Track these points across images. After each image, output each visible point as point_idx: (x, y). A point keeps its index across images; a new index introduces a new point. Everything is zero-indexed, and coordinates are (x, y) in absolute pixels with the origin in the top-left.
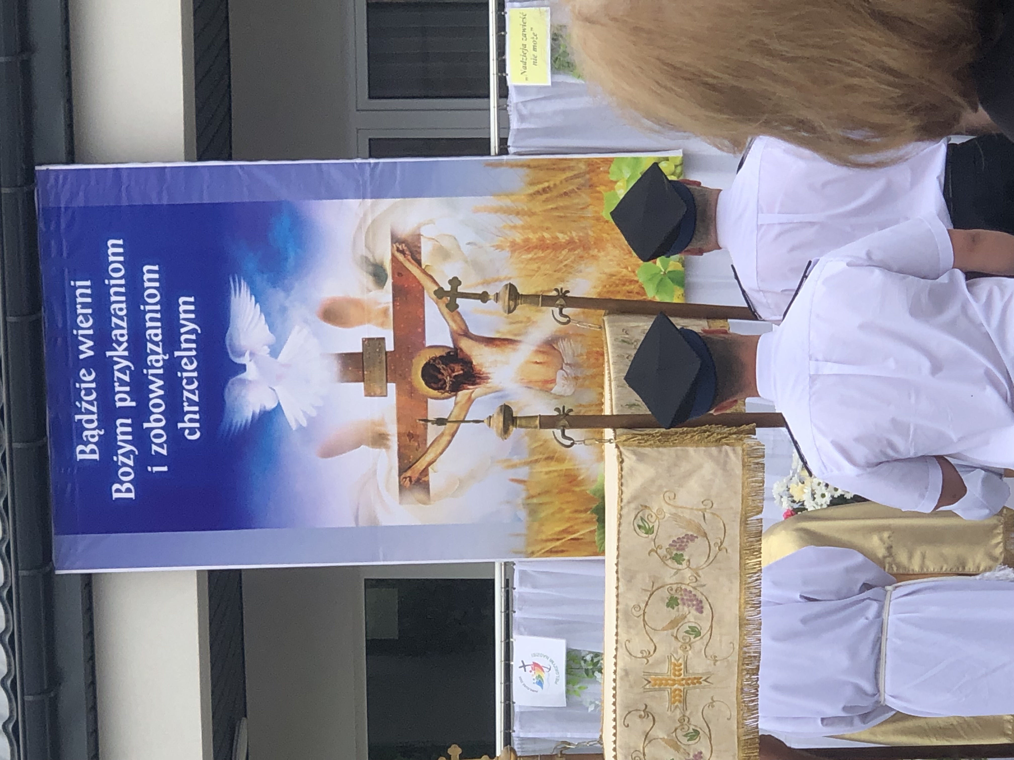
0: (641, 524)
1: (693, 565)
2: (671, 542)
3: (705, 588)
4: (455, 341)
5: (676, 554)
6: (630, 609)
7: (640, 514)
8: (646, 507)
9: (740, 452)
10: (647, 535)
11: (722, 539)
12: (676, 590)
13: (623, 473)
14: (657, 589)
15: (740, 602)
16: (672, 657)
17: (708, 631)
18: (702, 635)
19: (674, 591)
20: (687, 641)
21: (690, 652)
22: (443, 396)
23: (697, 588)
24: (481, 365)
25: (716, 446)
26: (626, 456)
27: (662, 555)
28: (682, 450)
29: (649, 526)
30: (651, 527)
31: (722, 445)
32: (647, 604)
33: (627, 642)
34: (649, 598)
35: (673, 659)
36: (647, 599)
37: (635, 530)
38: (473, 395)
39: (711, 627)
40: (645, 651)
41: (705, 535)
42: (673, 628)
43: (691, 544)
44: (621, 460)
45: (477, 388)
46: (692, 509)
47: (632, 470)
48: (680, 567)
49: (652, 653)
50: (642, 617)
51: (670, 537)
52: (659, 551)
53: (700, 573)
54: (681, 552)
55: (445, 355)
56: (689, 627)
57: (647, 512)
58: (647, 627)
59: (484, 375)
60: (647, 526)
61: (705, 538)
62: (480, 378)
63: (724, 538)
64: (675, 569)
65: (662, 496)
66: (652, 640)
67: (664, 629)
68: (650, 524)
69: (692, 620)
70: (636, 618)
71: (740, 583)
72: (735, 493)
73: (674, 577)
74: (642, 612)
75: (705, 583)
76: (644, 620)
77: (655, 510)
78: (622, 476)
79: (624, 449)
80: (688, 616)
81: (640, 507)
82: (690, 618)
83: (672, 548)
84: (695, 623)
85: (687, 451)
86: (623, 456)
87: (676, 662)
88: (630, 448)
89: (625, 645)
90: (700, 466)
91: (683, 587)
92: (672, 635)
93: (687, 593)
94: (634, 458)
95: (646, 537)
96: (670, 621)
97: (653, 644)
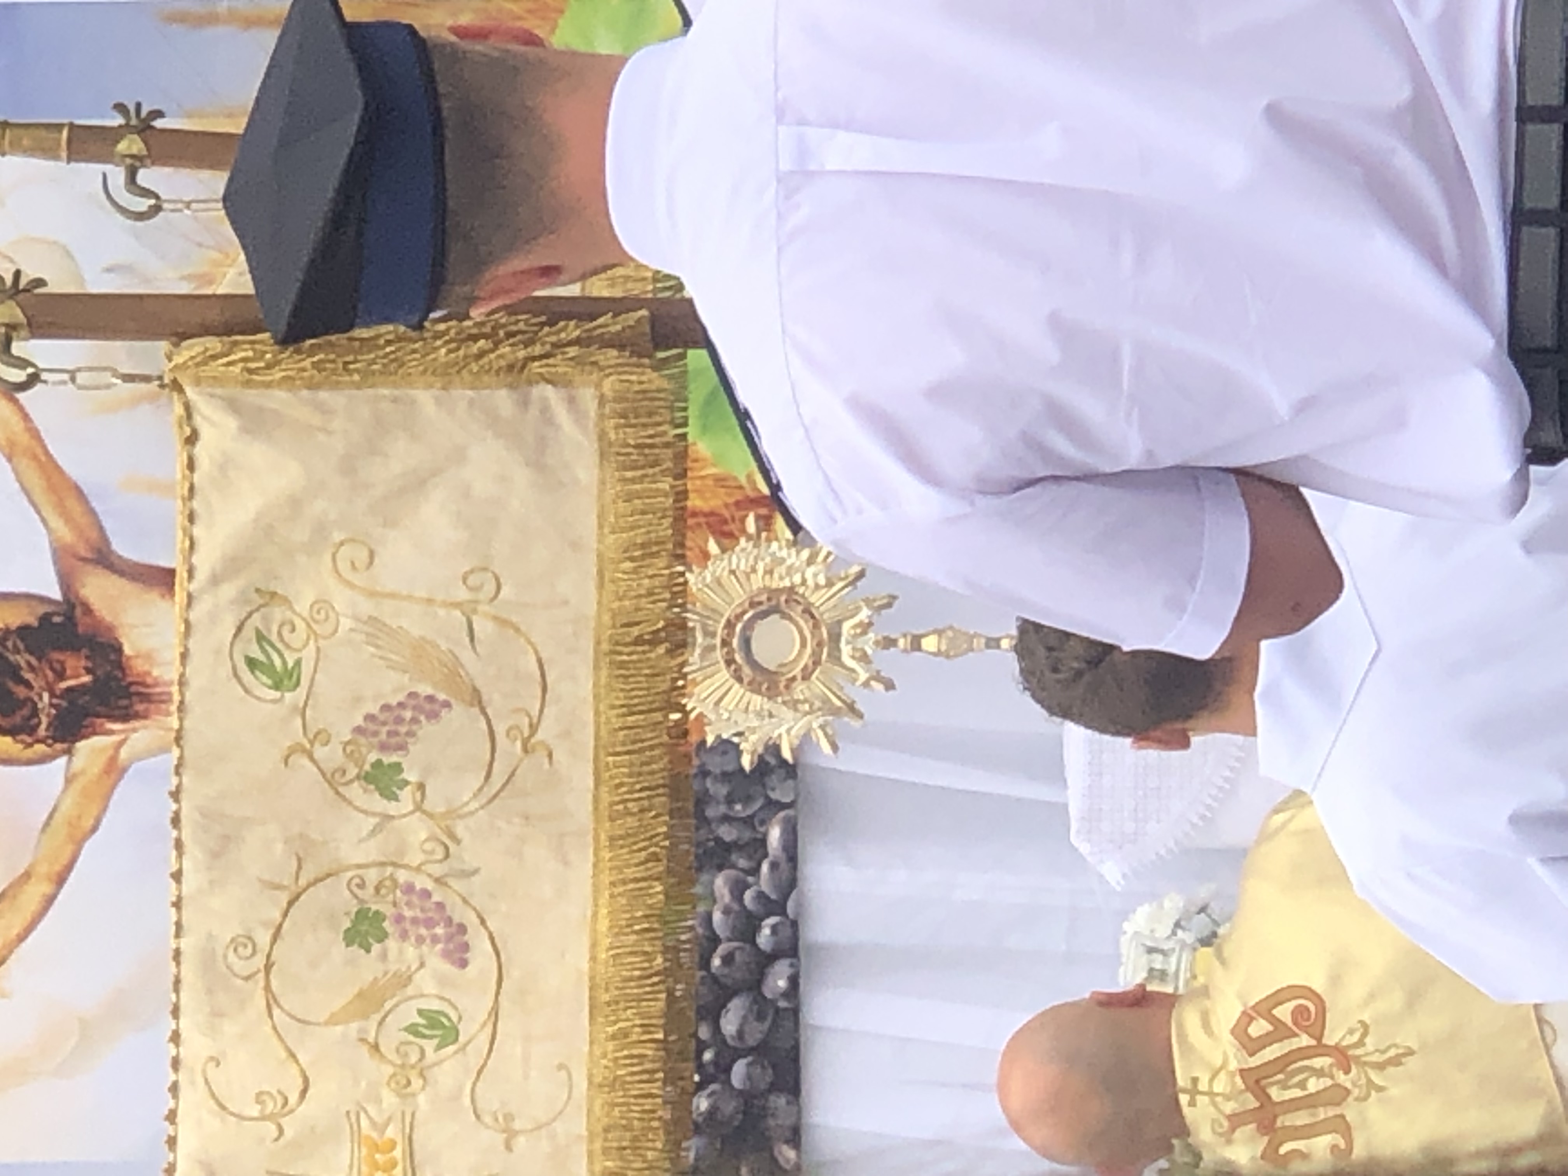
0: (256, 653)
1: (435, 802)
2: (359, 721)
3: (475, 879)
4: (66, 581)
5: (378, 764)
6: (220, 952)
7: (256, 620)
8: (273, 594)
9: (592, 407)
10: (277, 694)
11: (535, 713)
12: (377, 889)
13: (196, 477)
14: (309, 885)
15: (594, 931)
16: (363, 1115)
17: (484, 1024)
18: (462, 1039)
19: (371, 890)
20: (414, 1058)
21: (422, 1099)
22: (29, 753)
23: (452, 882)
24: (148, 657)
25: (511, 386)
26: (204, 418)
27: (328, 767)
28: (395, 400)
29: (284, 663)
30: (290, 664)
31: (530, 383)
32: (276, 936)
33: (212, 1064)
34: (285, 915)
35: (364, 1122)
36: (277, 915)
37: (236, 675)
38: (124, 753)
39: (495, 1012)
40: (269, 1093)
41: (476, 699)
42: (366, 1017)
43: (427, 728)
44: (188, 431)
45: (135, 730)
46: (430, 601)
47: (224, 466)
48: (392, 808)
49: (293, 1099)
50: (262, 975)
51: (358, 700)
52: (320, 752)
53: (460, 829)
54: (394, 758)
55: (36, 624)
56: (420, 1012)
57: (278, 613)
58: (276, 1012)
59: (158, 690)
60: (278, 662)
61: (476, 710)
62: (146, 698)
63: (541, 711)
64: (374, 814)
65: (328, 558)
66: (293, 1055)
67: (332, 1020)
68: (287, 654)
69: (430, 988)
70: (239, 982)
71: (595, 865)
72: (576, 546)
73: (372, 843)
74: (259, 961)
75: (475, 865)
76: (268, 988)
77: (303, 606)
78: (192, 489)
79: (200, 394)
80: (417, 977)
81: (255, 596)
82: (425, 982)
83: (362, 740)
84: (442, 998)
85: (413, 402)
86: (198, 420)
87: (374, 1135)
88: (219, 391)
89: (204, 1072)
90: (459, 455)
91: (402, 876)
92: (363, 1040)
93: (415, 899)
94: (231, 423)
95: (274, 701)
96: (356, 990)
97: (294, 1070)
